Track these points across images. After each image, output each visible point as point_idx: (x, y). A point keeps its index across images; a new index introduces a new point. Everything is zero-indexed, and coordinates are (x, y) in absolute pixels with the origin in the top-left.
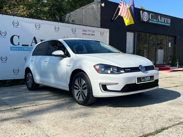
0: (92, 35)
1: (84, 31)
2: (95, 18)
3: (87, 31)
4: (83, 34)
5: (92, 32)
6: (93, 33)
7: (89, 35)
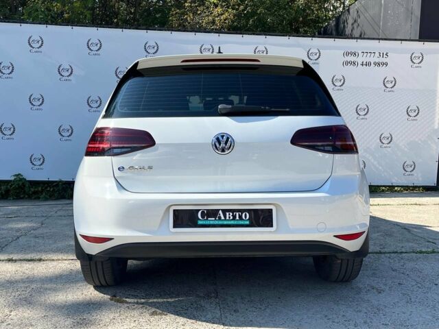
0: (378, 64)
1: (348, 54)
2: (408, 10)
3: (361, 54)
4: (347, 63)
5: (377, 54)
6: (384, 60)
7: (368, 64)
